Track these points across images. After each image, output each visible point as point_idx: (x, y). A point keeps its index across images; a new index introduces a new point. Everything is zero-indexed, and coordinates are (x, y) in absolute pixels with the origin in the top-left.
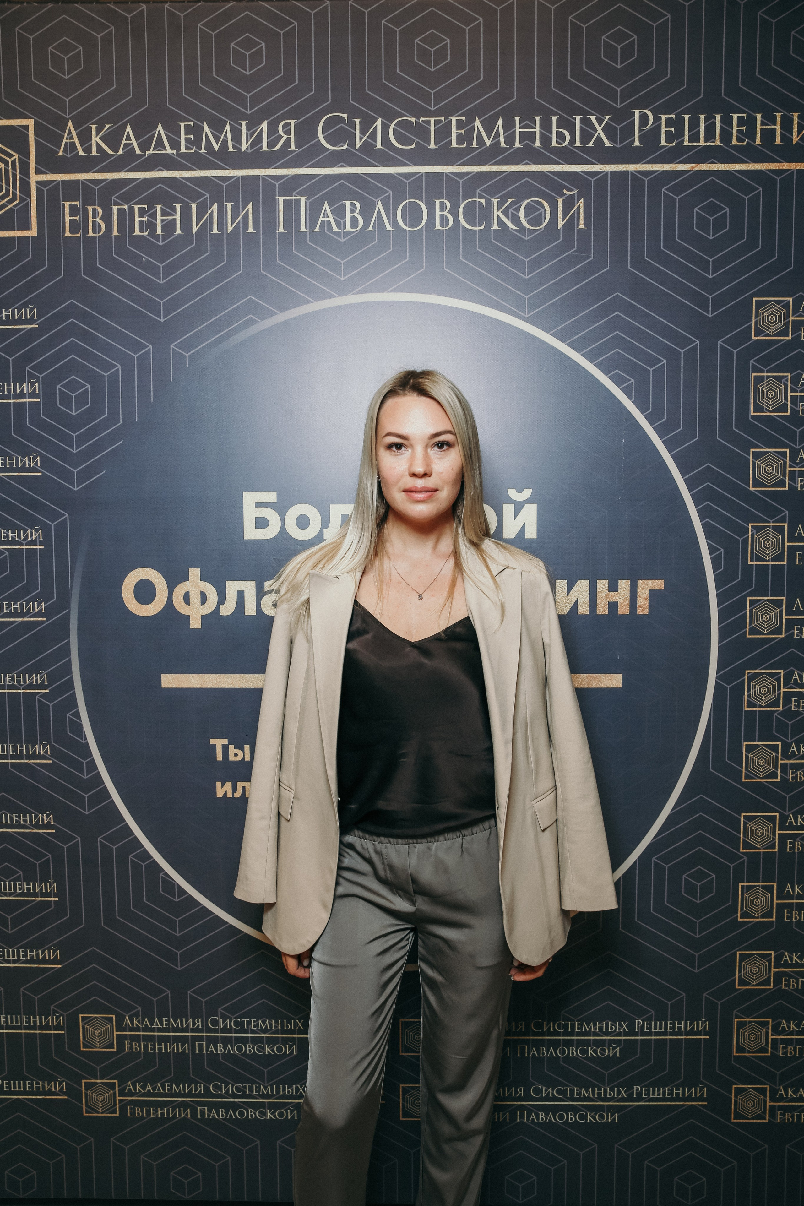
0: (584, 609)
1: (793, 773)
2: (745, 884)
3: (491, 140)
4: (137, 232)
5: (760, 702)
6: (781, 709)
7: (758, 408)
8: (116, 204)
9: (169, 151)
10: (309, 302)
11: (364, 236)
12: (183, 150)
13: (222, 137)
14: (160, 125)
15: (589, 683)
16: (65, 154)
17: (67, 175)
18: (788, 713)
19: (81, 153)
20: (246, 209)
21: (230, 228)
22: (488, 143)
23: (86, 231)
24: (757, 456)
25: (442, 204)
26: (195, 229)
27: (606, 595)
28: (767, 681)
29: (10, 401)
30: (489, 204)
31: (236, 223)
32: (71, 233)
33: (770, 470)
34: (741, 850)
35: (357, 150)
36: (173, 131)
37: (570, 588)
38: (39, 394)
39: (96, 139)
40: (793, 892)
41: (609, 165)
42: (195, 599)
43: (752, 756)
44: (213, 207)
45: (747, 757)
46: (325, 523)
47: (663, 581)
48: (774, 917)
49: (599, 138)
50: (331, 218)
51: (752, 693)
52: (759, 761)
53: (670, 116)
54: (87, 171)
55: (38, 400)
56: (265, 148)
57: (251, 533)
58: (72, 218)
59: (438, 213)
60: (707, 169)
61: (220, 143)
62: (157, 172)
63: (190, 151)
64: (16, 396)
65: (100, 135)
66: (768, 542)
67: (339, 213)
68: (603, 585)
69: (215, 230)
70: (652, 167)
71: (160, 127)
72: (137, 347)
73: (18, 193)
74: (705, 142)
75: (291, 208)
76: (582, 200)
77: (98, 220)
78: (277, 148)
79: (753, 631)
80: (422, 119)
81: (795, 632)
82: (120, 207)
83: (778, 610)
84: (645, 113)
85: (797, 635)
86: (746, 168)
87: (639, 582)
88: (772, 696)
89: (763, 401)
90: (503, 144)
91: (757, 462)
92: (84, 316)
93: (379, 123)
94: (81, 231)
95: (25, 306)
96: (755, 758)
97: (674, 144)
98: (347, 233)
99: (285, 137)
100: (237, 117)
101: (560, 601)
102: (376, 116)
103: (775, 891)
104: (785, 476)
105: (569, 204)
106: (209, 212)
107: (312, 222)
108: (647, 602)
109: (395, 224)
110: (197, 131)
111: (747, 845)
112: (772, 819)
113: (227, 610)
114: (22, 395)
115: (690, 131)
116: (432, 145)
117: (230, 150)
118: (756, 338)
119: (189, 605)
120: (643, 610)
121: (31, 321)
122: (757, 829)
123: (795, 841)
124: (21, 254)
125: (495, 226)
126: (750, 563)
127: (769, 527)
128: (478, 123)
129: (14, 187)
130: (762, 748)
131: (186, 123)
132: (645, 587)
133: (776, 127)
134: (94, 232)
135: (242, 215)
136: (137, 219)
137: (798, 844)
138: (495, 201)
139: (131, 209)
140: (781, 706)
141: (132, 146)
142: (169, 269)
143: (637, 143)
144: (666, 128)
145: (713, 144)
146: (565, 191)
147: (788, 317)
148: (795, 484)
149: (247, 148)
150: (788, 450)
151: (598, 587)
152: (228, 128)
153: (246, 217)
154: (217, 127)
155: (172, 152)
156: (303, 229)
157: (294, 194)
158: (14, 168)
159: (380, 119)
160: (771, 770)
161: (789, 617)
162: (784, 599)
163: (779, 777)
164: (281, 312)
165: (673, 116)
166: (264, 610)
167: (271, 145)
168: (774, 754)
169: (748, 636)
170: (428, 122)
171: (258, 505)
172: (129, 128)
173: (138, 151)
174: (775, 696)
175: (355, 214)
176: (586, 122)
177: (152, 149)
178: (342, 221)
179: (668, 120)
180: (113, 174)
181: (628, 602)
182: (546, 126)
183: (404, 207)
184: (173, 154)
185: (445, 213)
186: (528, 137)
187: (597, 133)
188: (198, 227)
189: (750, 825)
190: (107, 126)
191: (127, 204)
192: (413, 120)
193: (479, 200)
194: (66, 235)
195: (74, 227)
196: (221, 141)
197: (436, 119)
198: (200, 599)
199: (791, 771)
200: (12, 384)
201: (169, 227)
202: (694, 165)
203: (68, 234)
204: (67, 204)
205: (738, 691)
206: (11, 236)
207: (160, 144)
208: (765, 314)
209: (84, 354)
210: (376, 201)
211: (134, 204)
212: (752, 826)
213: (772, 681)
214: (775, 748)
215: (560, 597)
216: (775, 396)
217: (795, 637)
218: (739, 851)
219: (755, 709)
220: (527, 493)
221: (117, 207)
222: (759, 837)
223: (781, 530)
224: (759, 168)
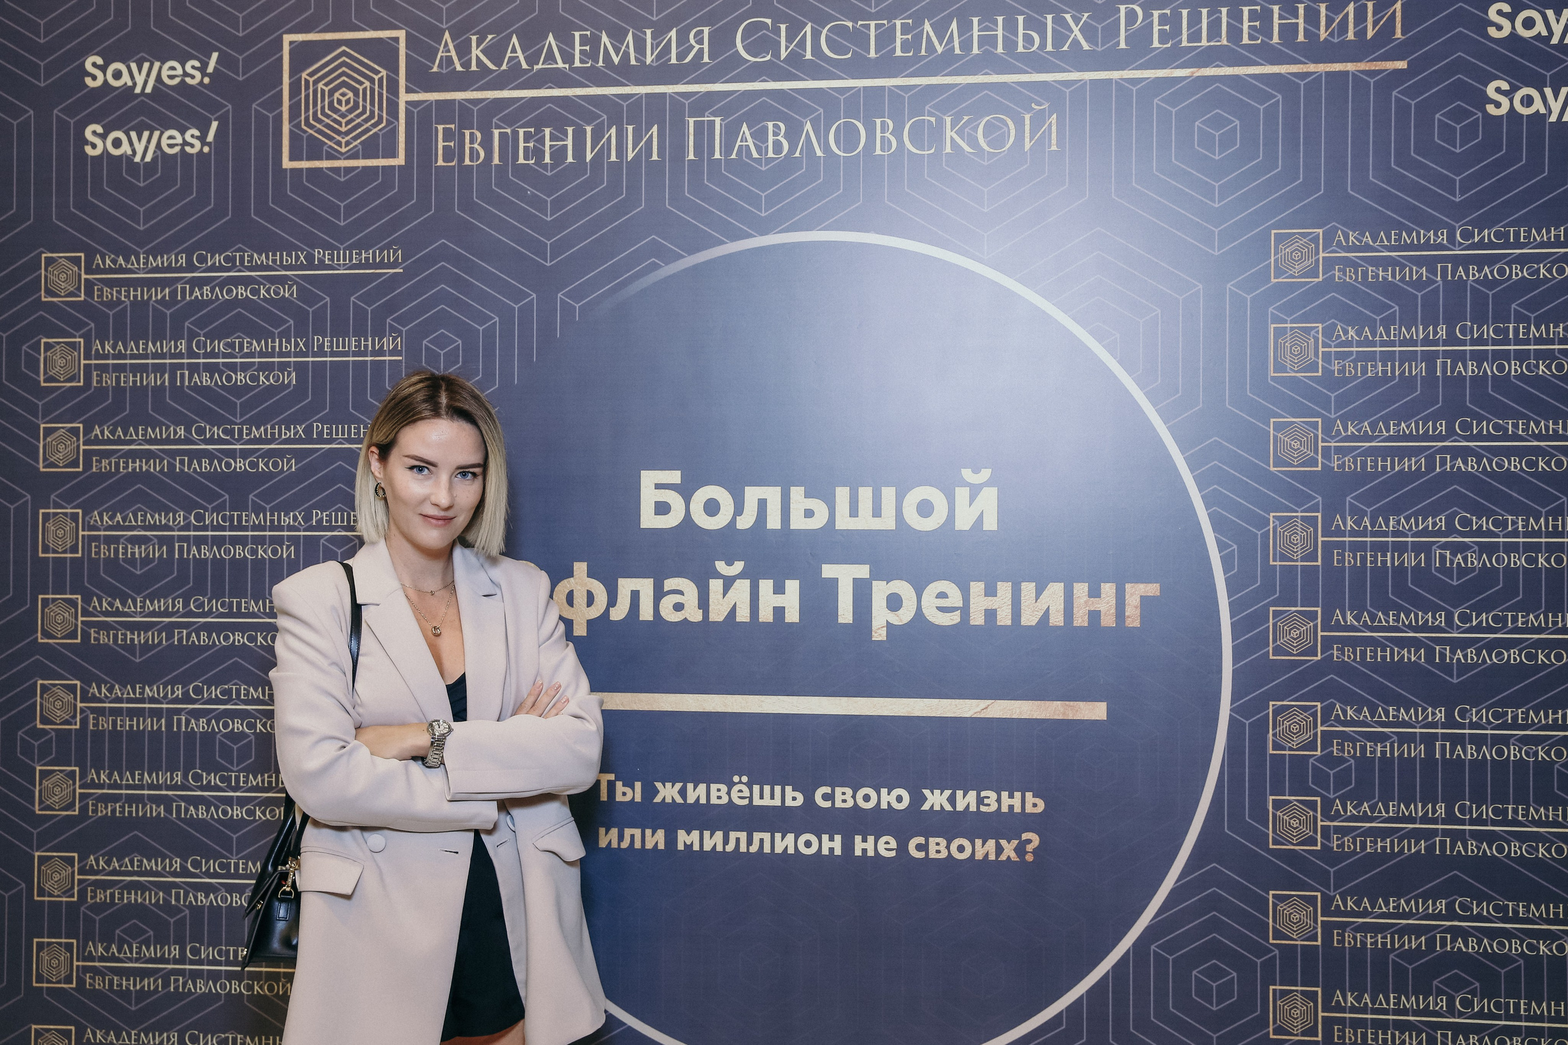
0: (1057, 619)
1: (1338, 839)
2: (1278, 988)
3: (943, 46)
4: (521, 160)
5: (1290, 743)
6: (1319, 753)
7: (1279, 367)
8: (498, 127)
9: (560, 65)
10: (723, 243)
11: (789, 164)
12: (577, 64)
13: (623, 48)
14: (551, 34)
15: (1064, 714)
16: (440, 70)
17: (441, 93)
18: (1328, 760)
19: (459, 68)
20: (650, 133)
21: (631, 156)
22: (940, 49)
23: (461, 159)
24: (1278, 427)
25: (883, 124)
26: (589, 156)
27: (1086, 602)
28: (1298, 716)
29: (366, 359)
30: (940, 122)
31: (637, 149)
32: (444, 161)
33: (1296, 445)
34: (1271, 941)
35: (781, 61)
36: (566, 41)
37: (1039, 593)
38: (401, 350)
39: (476, 52)
40: (1345, 1001)
41: (1089, 73)
42: (580, 599)
43: (1281, 814)
44: (611, 131)
45: (1274, 816)
46: (739, 510)
47: (1158, 585)
48: (1320, 1035)
49: (1076, 42)
50: (750, 143)
51: (1280, 731)
52: (1292, 821)
53: (1164, 11)
54: (464, 90)
55: (400, 358)
56: (674, 61)
57: (649, 520)
58: (446, 144)
59: (879, 135)
60: (1212, 74)
61: (620, 55)
62: (547, 90)
63: (585, 65)
64: (375, 353)
65: (481, 47)
66: (1295, 537)
67: (760, 136)
68: (1081, 590)
69: (613, 158)
70: (1142, 74)
71: (551, 38)
72: (518, 296)
73: (385, 115)
74: (1208, 42)
75: (704, 132)
76: (1055, 116)
77: (476, 146)
78: (687, 61)
79: (1278, 650)
80: (860, 23)
81: (1335, 653)
82: (502, 130)
83: (1312, 624)
84: (1133, 9)
85: (1337, 657)
86: (1261, 72)
87: (1128, 586)
88: (1306, 736)
89: (1286, 358)
90: (957, 51)
91: (1279, 435)
92: (457, 260)
93: (808, 28)
94: (456, 160)
95: (388, 247)
96: (1285, 817)
97: (1169, 45)
98: (769, 160)
99: (697, 47)
100: (640, 25)
101: (1026, 609)
102: (805, 20)
103: (1320, 1000)
104: (1316, 452)
105: (1038, 120)
106: (606, 136)
107: (728, 148)
108: (1138, 611)
109: (826, 148)
110: (595, 42)
111: (1278, 935)
112: (1312, 901)
113: (619, 613)
114: (380, 352)
115: (1188, 29)
116: (872, 54)
117: (632, 63)
118: (1276, 280)
119: (572, 606)
120: (1133, 622)
121: (395, 265)
122: (1292, 913)
123: (1344, 931)
124: (386, 186)
125: (948, 150)
126: (1272, 563)
127: (1297, 517)
128: (927, 27)
129: (380, 108)
130: (1295, 805)
131: (581, 33)
132: (1135, 593)
133: (1297, 21)
134: (471, 160)
135: (645, 140)
136: (522, 145)
137: (1349, 936)
138: (948, 120)
139: (515, 134)
140: (1319, 749)
141: (517, 60)
142: (558, 204)
143: (1123, 45)
144: (1159, 25)
145: (1219, 44)
146: (1033, 105)
147: (1317, 253)
148: (1331, 463)
149: (652, 61)
150: (1319, 420)
151: (1075, 592)
152: (630, 37)
153: (650, 141)
154: (618, 37)
155: (564, 66)
156: (717, 156)
157: (706, 114)
158: (381, 86)
159: (810, 24)
160: (1308, 834)
161: (1325, 634)
162: (1319, 610)
163: (1319, 844)
164: (689, 255)
165: (1168, 12)
166: (663, 614)
167: (681, 56)
168: (1311, 813)
169: (1271, 657)
170: (868, 27)
171: (658, 486)
172: (514, 39)
173: (525, 66)
174: (1310, 736)
175: (779, 138)
176: (1059, 21)
177: (541, 62)
178: (763, 146)
179: (1160, 16)
180: (495, 92)
181: (1113, 611)
182: (1011, 27)
183: (838, 127)
184: (565, 68)
185: (887, 135)
186: (988, 41)
187: (1074, 34)
188: (593, 153)
189: (1281, 907)
190: (490, 37)
191: (510, 126)
192: (850, 24)
193: (929, 118)
194: (438, 164)
195: (448, 154)
196: (621, 53)
197: (877, 22)
198: (586, 600)
199: (1335, 836)
200: (370, 339)
201: (559, 154)
202: (1195, 69)
203: (440, 162)
204: (440, 127)
205: (1261, 727)
206: (375, 164)
207: (550, 57)
208: (1287, 250)
209: (456, 303)
210: (804, 121)
211: (521, 127)
212: (1285, 909)
213: (1305, 716)
214: (1312, 805)
215: (1026, 604)
216: (1301, 353)
217: (1335, 659)
218: (1268, 941)
219: (1283, 752)
220: (985, 474)
221: (498, 131)
222: (1295, 924)
223: (1312, 521)
224: (1278, 72)
